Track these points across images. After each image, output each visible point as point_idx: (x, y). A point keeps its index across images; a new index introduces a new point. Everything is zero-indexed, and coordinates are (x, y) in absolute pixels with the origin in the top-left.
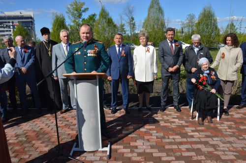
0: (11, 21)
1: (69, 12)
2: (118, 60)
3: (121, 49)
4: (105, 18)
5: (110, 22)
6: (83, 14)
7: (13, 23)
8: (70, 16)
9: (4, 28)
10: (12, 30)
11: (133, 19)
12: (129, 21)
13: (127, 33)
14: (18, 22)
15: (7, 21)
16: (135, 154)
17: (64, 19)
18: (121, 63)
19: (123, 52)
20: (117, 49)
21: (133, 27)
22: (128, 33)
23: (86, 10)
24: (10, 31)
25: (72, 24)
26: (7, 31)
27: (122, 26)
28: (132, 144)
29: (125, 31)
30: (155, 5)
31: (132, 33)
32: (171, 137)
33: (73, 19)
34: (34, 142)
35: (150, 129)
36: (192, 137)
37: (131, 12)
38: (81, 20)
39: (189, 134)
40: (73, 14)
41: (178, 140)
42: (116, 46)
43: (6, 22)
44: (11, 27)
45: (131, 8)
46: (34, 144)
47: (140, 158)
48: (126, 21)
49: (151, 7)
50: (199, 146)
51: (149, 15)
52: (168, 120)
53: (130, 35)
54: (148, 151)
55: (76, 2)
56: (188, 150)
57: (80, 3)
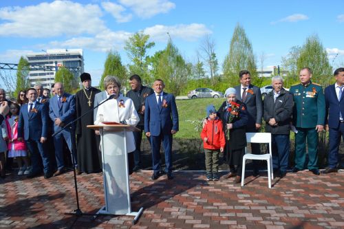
0: (54, 61)
1: (128, 47)
2: (158, 112)
3: (162, 97)
4: (173, 56)
5: (179, 61)
6: (147, 50)
7: (56, 63)
8: (130, 53)
9: (45, 70)
10: (55, 72)
11: (214, 55)
12: (208, 58)
13: (206, 74)
14: (63, 62)
15: (48, 61)
16: (165, 220)
17: (119, 58)
18: (163, 115)
19: (165, 102)
20: (157, 97)
21: (215, 67)
22: (208, 75)
23: (152, 45)
24: (53, 74)
25: (132, 64)
26: (48, 74)
27: (200, 65)
28: (166, 209)
29: (203, 72)
30: (240, 37)
31: (213, 75)
32: (215, 204)
33: (134, 57)
34: (56, 204)
35: (194, 195)
36: (242, 204)
37: (211, 46)
38: (144, 58)
39: (240, 201)
40: (134, 51)
41: (223, 208)
42: (156, 94)
43: (47, 63)
44: (54, 69)
45: (211, 42)
46: (56, 206)
47: (169, 224)
48: (204, 58)
49: (235, 39)
50: (246, 215)
51: (231, 50)
52: (220, 185)
53: (210, 77)
54: (181, 217)
55: (138, 35)
56: (229, 218)
57: (142, 35)
